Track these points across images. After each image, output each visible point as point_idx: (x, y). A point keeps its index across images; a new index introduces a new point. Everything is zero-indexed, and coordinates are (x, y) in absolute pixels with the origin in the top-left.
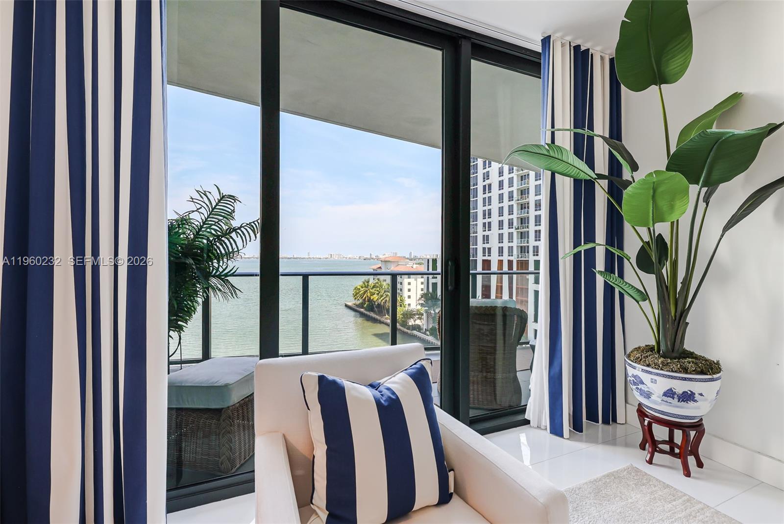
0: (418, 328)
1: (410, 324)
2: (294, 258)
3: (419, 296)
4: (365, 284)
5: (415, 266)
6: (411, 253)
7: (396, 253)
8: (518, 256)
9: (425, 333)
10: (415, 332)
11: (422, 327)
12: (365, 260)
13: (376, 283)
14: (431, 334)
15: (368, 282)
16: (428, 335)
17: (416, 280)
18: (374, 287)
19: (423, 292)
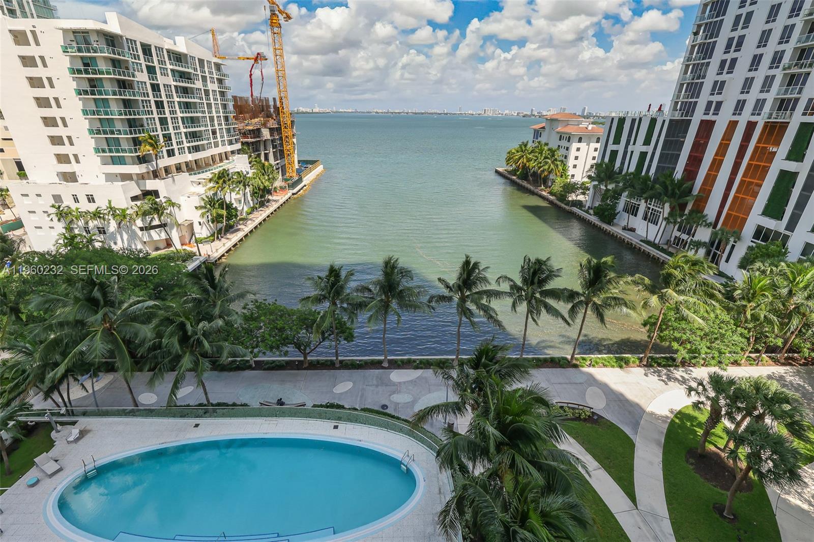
0: (579, 204)
1: (570, 199)
2: (445, 114)
3: (588, 167)
4: (521, 148)
5: (590, 127)
6: (585, 108)
7: (564, 109)
8: (771, 114)
9: (587, 212)
10: (575, 209)
11: (584, 203)
12: (524, 116)
13: (535, 147)
14: (595, 214)
15: (526, 146)
16: (590, 214)
17: (588, 145)
18: (532, 152)
19: (595, 161)
